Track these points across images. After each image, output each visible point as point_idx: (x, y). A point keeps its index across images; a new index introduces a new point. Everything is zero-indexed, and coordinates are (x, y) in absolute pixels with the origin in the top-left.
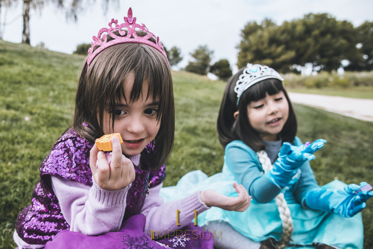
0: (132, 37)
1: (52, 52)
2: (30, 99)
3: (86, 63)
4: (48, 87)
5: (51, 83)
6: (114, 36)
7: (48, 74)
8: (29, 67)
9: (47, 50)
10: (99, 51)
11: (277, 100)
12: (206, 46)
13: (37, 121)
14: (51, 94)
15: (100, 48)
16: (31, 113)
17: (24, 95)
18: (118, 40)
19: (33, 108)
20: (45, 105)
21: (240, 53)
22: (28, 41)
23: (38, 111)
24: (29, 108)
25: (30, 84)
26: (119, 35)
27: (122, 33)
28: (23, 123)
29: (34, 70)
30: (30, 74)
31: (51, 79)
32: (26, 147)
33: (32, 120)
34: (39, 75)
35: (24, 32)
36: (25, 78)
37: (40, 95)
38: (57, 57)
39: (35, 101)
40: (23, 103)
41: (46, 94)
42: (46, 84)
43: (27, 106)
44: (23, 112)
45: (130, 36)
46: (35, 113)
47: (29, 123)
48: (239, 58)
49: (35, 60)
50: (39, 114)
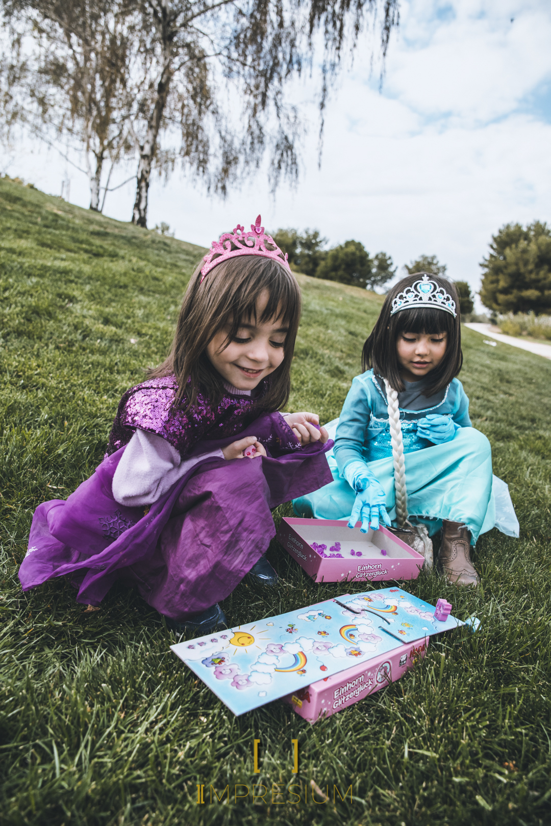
0: (260, 249)
1: (179, 242)
2: (140, 313)
3: (200, 274)
4: (168, 298)
5: (174, 292)
6: (239, 245)
7: (169, 279)
8: (142, 264)
9: (173, 239)
10: (220, 261)
11: (434, 341)
12: (433, 258)
13: (148, 345)
14: (172, 308)
15: (221, 257)
16: (139, 334)
17: (131, 306)
18: (244, 251)
19: (142, 327)
20: (161, 325)
21: (485, 275)
22: (142, 222)
23: (150, 332)
24: (137, 325)
25: (141, 290)
26: (245, 245)
27: (249, 243)
28: (126, 346)
29: (148, 269)
30: (141, 275)
31: (173, 286)
32: (129, 379)
33: (140, 343)
34: (156, 279)
35: (137, 205)
36: (134, 281)
37: (155, 308)
38: (188, 253)
39: (147, 316)
40: (128, 317)
41: (164, 308)
42: (165, 293)
43: (133, 322)
44: (128, 330)
45: (258, 248)
46: (146, 335)
47: (136, 347)
48: (483, 282)
49: (152, 254)
50: (151, 336)
